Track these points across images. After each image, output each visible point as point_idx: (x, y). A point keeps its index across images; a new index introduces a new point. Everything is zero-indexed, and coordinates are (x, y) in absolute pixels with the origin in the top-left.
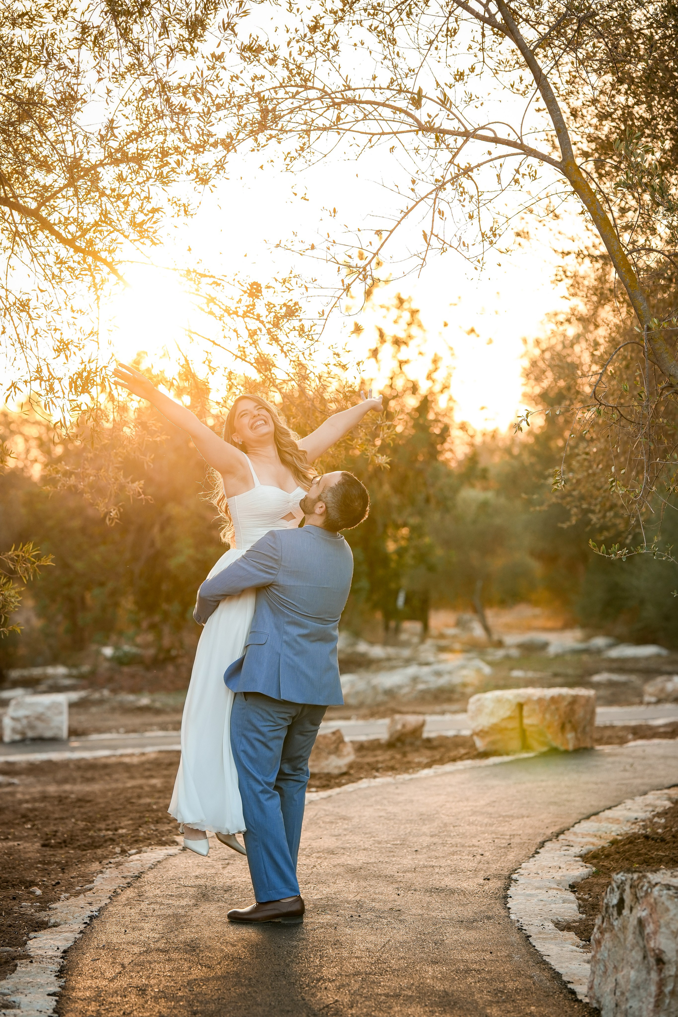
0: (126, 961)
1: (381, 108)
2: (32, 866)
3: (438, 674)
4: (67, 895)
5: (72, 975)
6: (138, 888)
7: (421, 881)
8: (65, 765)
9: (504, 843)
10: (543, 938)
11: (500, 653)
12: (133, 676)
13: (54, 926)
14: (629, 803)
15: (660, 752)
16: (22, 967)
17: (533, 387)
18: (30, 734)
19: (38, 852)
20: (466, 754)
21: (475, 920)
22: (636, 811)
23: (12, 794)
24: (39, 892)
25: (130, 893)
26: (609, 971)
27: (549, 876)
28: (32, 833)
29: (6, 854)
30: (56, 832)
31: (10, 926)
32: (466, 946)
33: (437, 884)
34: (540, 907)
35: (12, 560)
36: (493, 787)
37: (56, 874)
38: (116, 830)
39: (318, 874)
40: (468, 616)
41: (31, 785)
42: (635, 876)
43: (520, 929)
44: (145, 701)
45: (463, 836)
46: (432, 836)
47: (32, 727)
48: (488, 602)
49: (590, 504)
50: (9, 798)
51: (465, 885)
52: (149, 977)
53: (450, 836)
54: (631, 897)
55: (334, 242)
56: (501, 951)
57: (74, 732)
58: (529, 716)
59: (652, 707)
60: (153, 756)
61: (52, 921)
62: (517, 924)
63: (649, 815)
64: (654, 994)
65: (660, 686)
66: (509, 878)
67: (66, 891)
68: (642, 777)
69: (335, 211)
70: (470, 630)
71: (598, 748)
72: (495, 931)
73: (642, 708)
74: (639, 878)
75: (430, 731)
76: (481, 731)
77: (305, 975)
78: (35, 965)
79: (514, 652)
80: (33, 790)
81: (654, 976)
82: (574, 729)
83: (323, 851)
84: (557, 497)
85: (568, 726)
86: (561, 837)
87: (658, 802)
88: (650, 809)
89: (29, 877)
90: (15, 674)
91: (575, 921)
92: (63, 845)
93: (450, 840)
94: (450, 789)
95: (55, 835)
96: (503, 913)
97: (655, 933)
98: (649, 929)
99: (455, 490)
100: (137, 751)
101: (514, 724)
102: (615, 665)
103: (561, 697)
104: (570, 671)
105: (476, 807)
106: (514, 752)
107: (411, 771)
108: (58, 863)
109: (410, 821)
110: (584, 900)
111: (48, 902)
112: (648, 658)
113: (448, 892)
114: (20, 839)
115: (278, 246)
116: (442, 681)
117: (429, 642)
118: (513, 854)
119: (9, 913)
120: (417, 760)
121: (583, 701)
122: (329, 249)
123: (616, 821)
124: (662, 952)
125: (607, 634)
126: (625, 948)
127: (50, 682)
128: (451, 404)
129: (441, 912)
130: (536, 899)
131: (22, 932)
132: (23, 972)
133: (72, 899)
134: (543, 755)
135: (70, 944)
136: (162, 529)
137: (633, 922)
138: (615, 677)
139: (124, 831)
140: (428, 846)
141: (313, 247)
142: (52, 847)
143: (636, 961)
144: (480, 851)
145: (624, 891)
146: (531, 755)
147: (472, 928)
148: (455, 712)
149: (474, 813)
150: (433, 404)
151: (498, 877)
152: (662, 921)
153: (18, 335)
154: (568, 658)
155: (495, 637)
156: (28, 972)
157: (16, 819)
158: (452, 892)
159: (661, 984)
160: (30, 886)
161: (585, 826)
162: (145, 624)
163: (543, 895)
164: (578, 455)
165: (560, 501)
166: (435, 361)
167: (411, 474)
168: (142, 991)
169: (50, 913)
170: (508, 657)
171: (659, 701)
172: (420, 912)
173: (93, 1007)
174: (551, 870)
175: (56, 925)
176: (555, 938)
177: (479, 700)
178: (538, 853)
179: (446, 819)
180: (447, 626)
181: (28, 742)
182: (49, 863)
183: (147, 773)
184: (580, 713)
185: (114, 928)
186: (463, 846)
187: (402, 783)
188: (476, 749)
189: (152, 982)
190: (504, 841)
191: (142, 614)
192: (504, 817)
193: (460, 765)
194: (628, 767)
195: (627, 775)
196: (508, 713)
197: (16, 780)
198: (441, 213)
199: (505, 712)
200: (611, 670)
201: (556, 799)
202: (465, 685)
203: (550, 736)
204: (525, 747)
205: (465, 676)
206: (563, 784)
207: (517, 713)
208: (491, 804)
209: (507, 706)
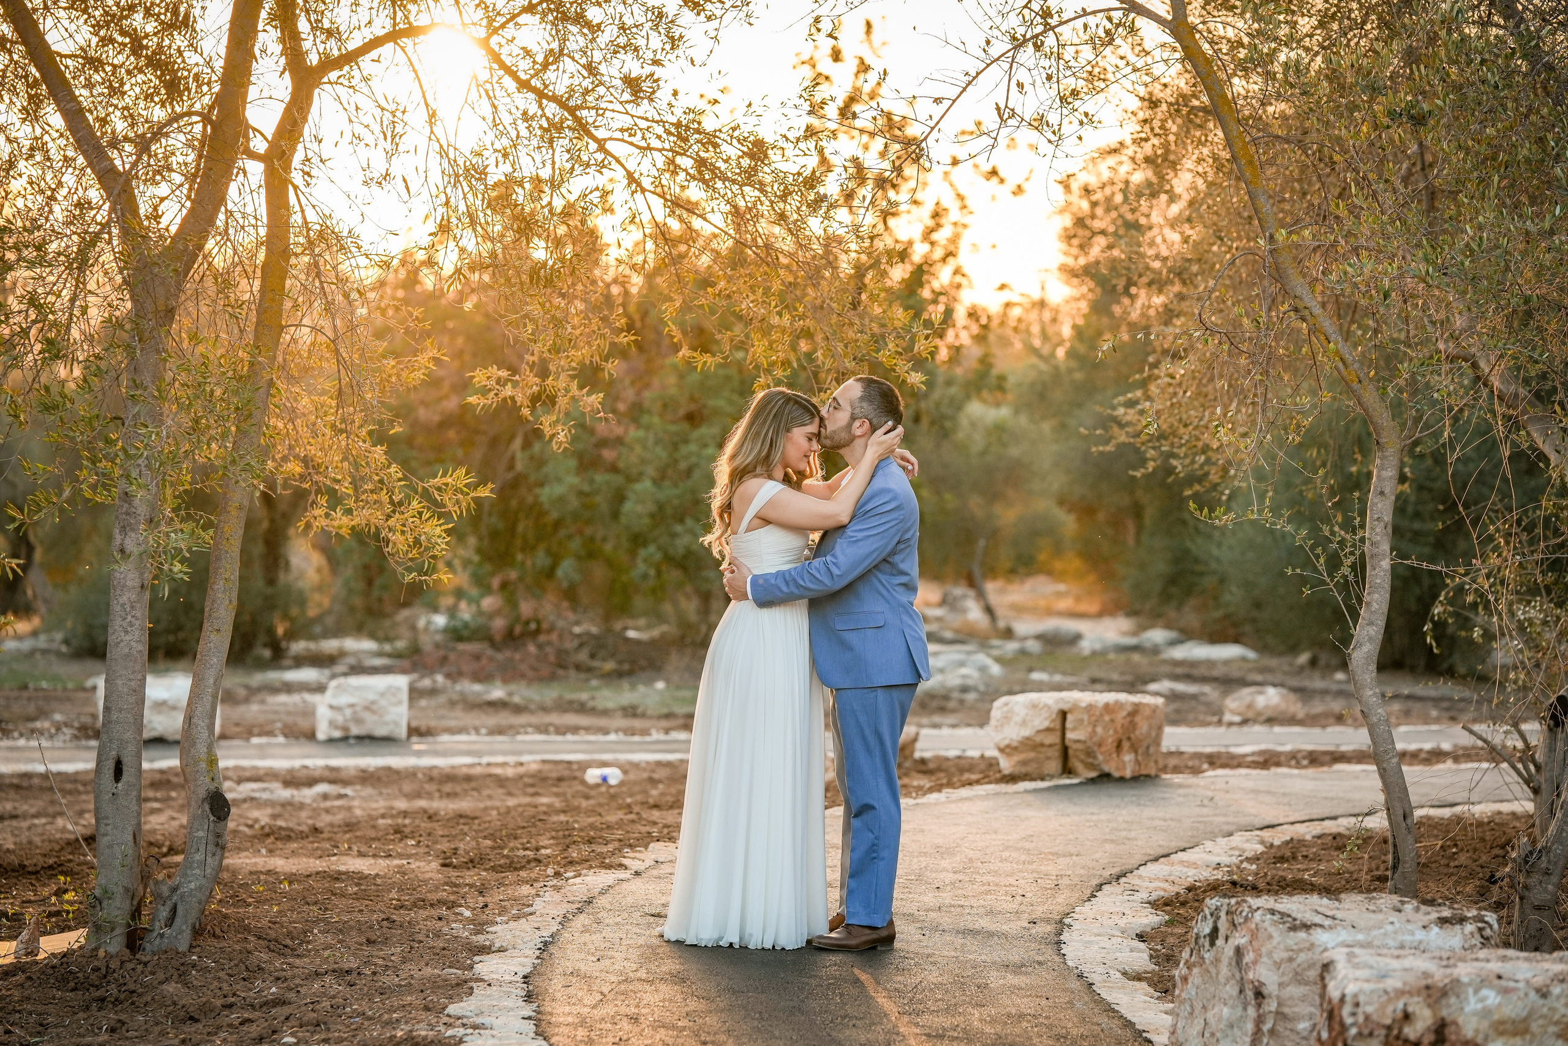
0: (605, 990)
4: (504, 919)
5: (544, 1001)
6: (592, 914)
7: (949, 922)
8: (411, 774)
10: (1109, 987)
11: (1011, 647)
12: (477, 657)
13: (502, 951)
14: (1209, 845)
15: (1250, 784)
16: (479, 990)
17: (1075, 258)
18: (355, 731)
19: (438, 872)
20: (984, 778)
21: (1023, 966)
22: (1219, 855)
24: (467, 913)
25: (582, 920)
26: (1197, 1012)
27: (1111, 922)
29: (397, 873)
30: (456, 849)
32: (1016, 991)
33: (971, 926)
34: (1102, 955)
35: (439, 489)
36: (1027, 818)
38: (537, 849)
40: (958, 591)
41: (370, 798)
42: (1233, 901)
43: (1080, 976)
44: (497, 693)
45: (996, 873)
46: (955, 872)
47: (359, 721)
48: (991, 572)
49: (1172, 445)
51: (1005, 928)
52: (637, 1006)
53: (978, 873)
54: (1226, 925)
55: (883, 111)
56: (1058, 997)
57: (414, 732)
58: (1074, 729)
59: (1234, 729)
60: (534, 767)
61: (497, 945)
62: (1075, 971)
63: (1235, 860)
64: (1250, 1033)
65: (1248, 700)
66: (1061, 923)
67: (501, 915)
68: (1225, 815)
69: (885, 73)
70: (964, 611)
71: (1164, 776)
72: (1049, 977)
73: (1222, 730)
74: (1238, 903)
75: (924, 750)
76: (1008, 746)
78: (494, 988)
79: (1034, 646)
80: (374, 805)
81: (1251, 1012)
82: (1134, 749)
85: (1126, 745)
86: (1123, 880)
87: (1247, 846)
88: (1237, 853)
89: (446, 898)
90: (298, 647)
91: (1146, 972)
92: (470, 865)
93: (978, 878)
94: (970, 819)
95: (455, 854)
96: (1057, 959)
97: (1255, 962)
98: (1248, 958)
99: (958, 406)
100: (511, 759)
101: (1054, 739)
102: (1179, 670)
103: (1119, 705)
104: (1116, 676)
105: (1008, 841)
106: (1052, 777)
110: (1156, 950)
111: (483, 925)
112: (1227, 662)
113: (986, 936)
114: (409, 856)
118: (1062, 897)
119: (438, 934)
120: (916, 784)
121: (1147, 712)
123: (1194, 865)
124: (1262, 984)
125: (1168, 626)
126: (1218, 983)
127: (351, 660)
128: (958, 279)
129: (979, 956)
130: (1096, 947)
131: (462, 955)
132: (483, 995)
133: (512, 923)
134: (1092, 781)
135: (528, 969)
137: (1229, 951)
138: (1181, 687)
139: (548, 851)
140: (952, 884)
142: (455, 867)
143: (1231, 997)
144: (1021, 892)
145: (1218, 918)
146: (1075, 781)
147: (1021, 973)
148: (954, 726)
149: (1006, 848)
150: (930, 278)
151: (1048, 921)
152: (1264, 950)
154: (1110, 656)
155: (1001, 624)
156: (490, 996)
158: (991, 934)
159: (1259, 1021)
160: (453, 907)
161: (1152, 869)
163: (1104, 942)
164: (1158, 377)
165: (1130, 440)
166: (936, 215)
168: (635, 1019)
169: (491, 937)
170: (1023, 652)
171: (1245, 722)
172: (953, 954)
173: (581, 1033)
174: (1112, 916)
176: (1123, 987)
177: (1006, 704)
178: (1095, 896)
179: (971, 854)
180: (933, 605)
181: (352, 741)
183: (531, 790)
184: (1143, 727)
185: (577, 956)
186: (997, 885)
188: (999, 771)
189: (644, 1011)
190: (1049, 882)
191: (488, 567)
192: (1046, 854)
194: (1206, 802)
195: (1205, 811)
196: (1046, 724)
197: (348, 791)
198: (1020, 85)
199: (1041, 721)
200: (1175, 678)
201: (1113, 837)
202: (965, 689)
203: (1100, 757)
204: (1067, 770)
205: (964, 677)
206: (1120, 819)
207: (1058, 725)
208: (1029, 838)
209: (1045, 714)
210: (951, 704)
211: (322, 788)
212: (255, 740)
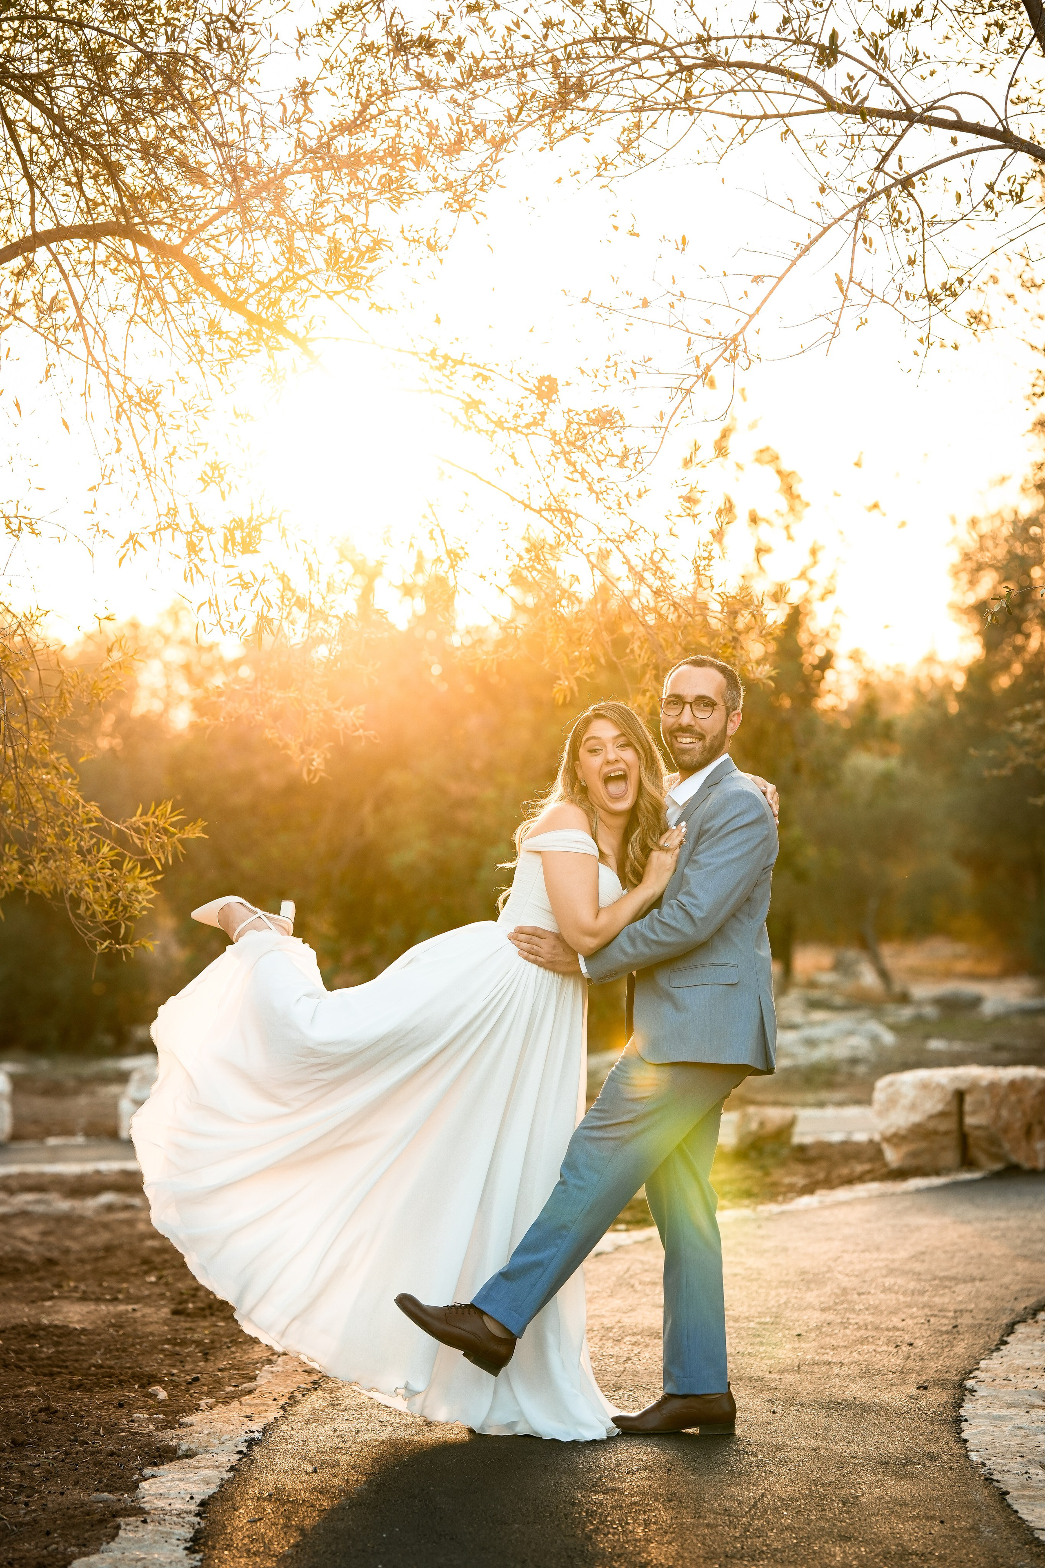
0: (308, 1525)
1: (761, 73)
2: (154, 1348)
3: (811, 1043)
4: (211, 1401)
5: (214, 1548)
6: (330, 1391)
7: (811, 1389)
9: (945, 1324)
10: (1030, 1497)
11: (906, 1013)
13: (187, 1456)
16: (129, 1531)
17: (964, 593)
19: (165, 1322)
20: (868, 1172)
21: (909, 1462)
23: (131, 1223)
24: (163, 1395)
25: (317, 1400)
27: (1027, 1384)
28: (157, 1290)
29: (112, 1325)
31: (112, 1454)
32: (898, 1509)
33: (839, 1395)
34: (1019, 1440)
35: (137, 831)
36: (918, 1228)
37: (194, 1362)
39: (636, 1373)
40: (851, 954)
43: (989, 1480)
45: (876, 1310)
46: (823, 1310)
48: (885, 934)
50: (126, 1230)
51: (886, 1397)
53: (853, 1310)
55: (682, 295)
56: (958, 1518)
58: (974, 1113)
61: (184, 1447)
62: (982, 1471)
66: (961, 1386)
67: (209, 1394)
69: (684, 241)
70: (857, 975)
72: (945, 1481)
75: (803, 1134)
76: (895, 1135)
77: (619, 1556)
78: (150, 1527)
79: (930, 1011)
83: (641, 1333)
84: (1027, 754)
85: (1037, 1129)
86: (1041, 1315)
89: (150, 1366)
92: (207, 1312)
93: (854, 1318)
94: (847, 1231)
95: (194, 1296)
96: (956, 1448)
99: (841, 754)
101: (949, 1125)
103: (1026, 1082)
104: (1020, 1042)
105: (893, 1261)
106: (947, 1171)
107: (780, 1198)
108: (198, 1343)
109: (787, 1284)
111: (178, 1412)
113: (859, 1411)
114: (137, 1300)
115: (586, 300)
116: (819, 1054)
117: (794, 995)
118: (963, 1344)
119: (111, 1429)
120: (787, 1180)
122: (672, 306)
129: (849, 1444)
130: (1010, 1427)
131: (132, 1464)
132: (129, 1539)
133: (219, 1409)
134: (997, 1176)
135: (213, 1489)
136: (377, 809)
140: (818, 1328)
141: (645, 303)
142: (188, 1315)
144: (907, 1338)
146: (976, 1175)
147: (904, 1476)
148: (841, 1104)
149: (891, 1272)
150: (808, 618)
151: (941, 1384)
153: (141, 454)
154: (1016, 1021)
155: (897, 988)
156: (139, 1540)
157: (131, 1266)
158: (865, 1409)
160: (150, 1384)
162: (348, 958)
163: (1021, 1418)
165: (1031, 761)
166: (813, 552)
167: (771, 727)
169: (181, 1432)
170: (919, 1019)
172: (812, 1443)
174: (1030, 1374)
175: (190, 1455)
177: (891, 1084)
178: (1005, 1343)
179: (845, 1282)
180: (821, 969)
182: (184, 1343)
186: (877, 1328)
187: (768, 1219)
188: (885, 1164)
190: (946, 1321)
192: (942, 1279)
193: (861, 1190)
196: (940, 1107)
198: (867, 241)
199: (933, 1105)
201: (1025, 1251)
202: (854, 1061)
203: (1007, 1146)
204: (967, 1162)
205: (854, 1048)
206: (1034, 1225)
207: (954, 1108)
208: (918, 1256)
209: (938, 1095)
210: (840, 1078)
211: (107, 1198)
212: (52, 1141)
